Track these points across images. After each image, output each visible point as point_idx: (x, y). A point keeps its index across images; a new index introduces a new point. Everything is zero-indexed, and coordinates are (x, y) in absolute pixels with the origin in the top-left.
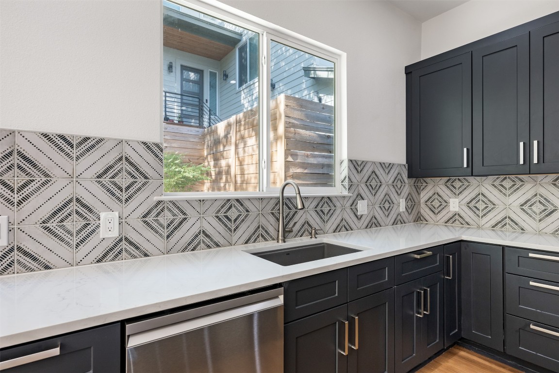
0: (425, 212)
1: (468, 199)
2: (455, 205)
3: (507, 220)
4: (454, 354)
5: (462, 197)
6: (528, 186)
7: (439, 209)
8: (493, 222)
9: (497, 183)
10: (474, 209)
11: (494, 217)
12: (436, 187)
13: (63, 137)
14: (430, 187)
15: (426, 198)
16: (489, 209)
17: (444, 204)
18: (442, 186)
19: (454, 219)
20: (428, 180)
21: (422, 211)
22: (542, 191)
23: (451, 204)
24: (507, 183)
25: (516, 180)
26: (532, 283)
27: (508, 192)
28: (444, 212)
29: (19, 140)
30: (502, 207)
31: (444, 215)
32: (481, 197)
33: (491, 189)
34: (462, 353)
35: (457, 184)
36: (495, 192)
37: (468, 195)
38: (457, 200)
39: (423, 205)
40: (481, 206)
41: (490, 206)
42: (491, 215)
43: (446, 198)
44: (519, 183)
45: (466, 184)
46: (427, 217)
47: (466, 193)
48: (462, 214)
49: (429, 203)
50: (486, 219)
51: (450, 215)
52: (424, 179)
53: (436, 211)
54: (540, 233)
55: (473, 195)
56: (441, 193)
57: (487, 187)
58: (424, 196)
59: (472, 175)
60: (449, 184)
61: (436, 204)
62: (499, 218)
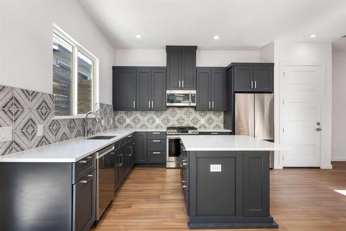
0: (117, 124)
1: (132, 119)
2: (128, 121)
3: (144, 125)
4: (134, 169)
5: (130, 118)
6: (149, 114)
7: (123, 123)
8: (140, 126)
9: (141, 113)
10: (134, 122)
11: (140, 124)
12: (122, 114)
13: (27, 91)
14: (119, 114)
15: (118, 119)
16: (139, 122)
17: (125, 121)
18: (123, 114)
19: (128, 126)
20: (119, 112)
21: (116, 124)
22: (152, 116)
23: (127, 121)
24: (144, 113)
25: (146, 112)
26: (153, 141)
27: (144, 116)
28: (124, 124)
29: (15, 92)
30: (142, 121)
31: (124, 125)
32: (136, 118)
33: (139, 115)
34: (136, 168)
35: (129, 113)
36: (141, 116)
37: (133, 117)
38: (129, 119)
39: (116, 122)
40: (136, 121)
41: (139, 121)
42: (139, 124)
43: (125, 118)
44: (147, 113)
45: (132, 113)
46: (118, 126)
47: (132, 116)
48: (131, 124)
49: (119, 121)
50: (138, 125)
51: (127, 125)
52: (117, 111)
53: (122, 124)
54: (152, 128)
55: (134, 117)
56: (123, 117)
57: (138, 114)
58: (117, 118)
59: (136, 111)
60: (126, 113)
61: (121, 120)
62: (141, 125)
